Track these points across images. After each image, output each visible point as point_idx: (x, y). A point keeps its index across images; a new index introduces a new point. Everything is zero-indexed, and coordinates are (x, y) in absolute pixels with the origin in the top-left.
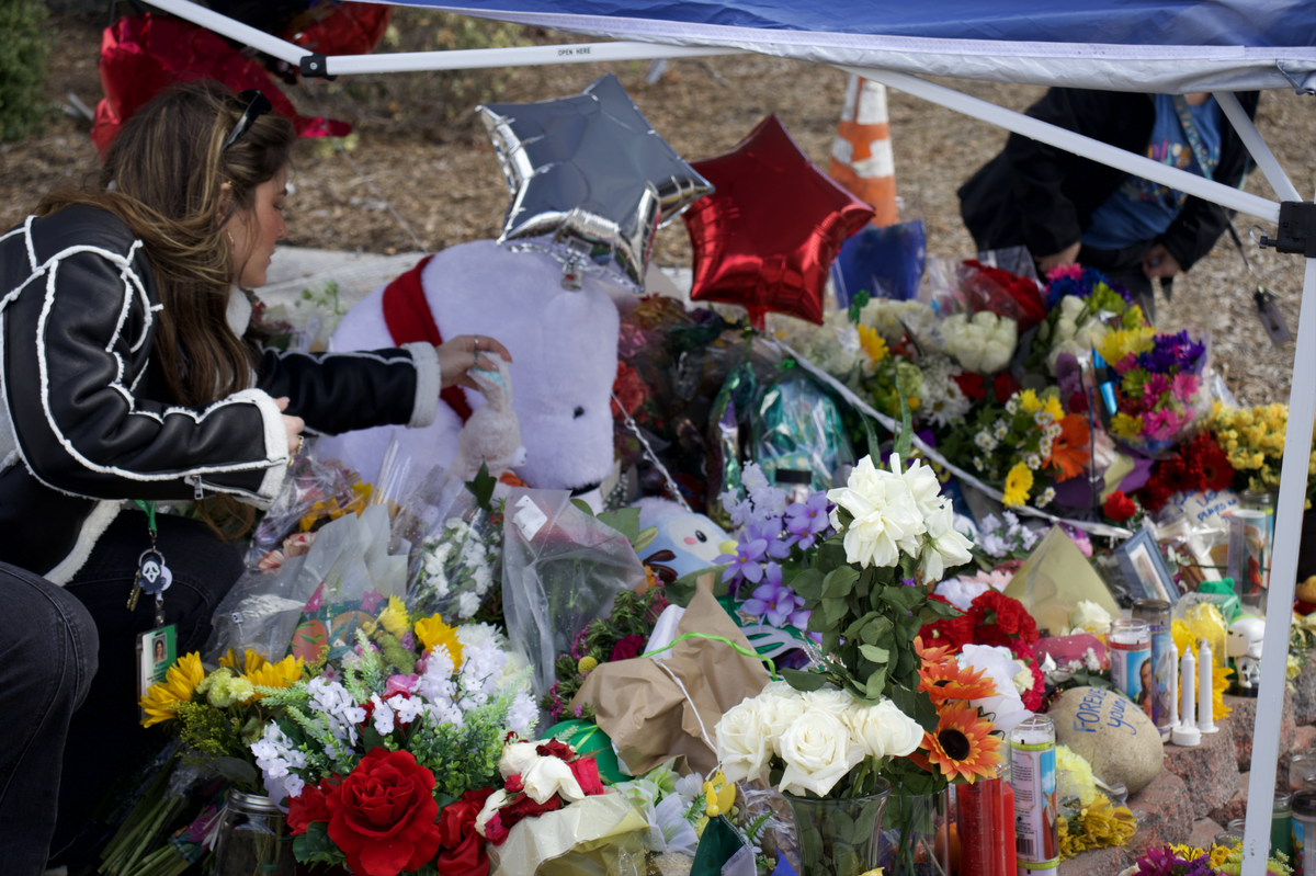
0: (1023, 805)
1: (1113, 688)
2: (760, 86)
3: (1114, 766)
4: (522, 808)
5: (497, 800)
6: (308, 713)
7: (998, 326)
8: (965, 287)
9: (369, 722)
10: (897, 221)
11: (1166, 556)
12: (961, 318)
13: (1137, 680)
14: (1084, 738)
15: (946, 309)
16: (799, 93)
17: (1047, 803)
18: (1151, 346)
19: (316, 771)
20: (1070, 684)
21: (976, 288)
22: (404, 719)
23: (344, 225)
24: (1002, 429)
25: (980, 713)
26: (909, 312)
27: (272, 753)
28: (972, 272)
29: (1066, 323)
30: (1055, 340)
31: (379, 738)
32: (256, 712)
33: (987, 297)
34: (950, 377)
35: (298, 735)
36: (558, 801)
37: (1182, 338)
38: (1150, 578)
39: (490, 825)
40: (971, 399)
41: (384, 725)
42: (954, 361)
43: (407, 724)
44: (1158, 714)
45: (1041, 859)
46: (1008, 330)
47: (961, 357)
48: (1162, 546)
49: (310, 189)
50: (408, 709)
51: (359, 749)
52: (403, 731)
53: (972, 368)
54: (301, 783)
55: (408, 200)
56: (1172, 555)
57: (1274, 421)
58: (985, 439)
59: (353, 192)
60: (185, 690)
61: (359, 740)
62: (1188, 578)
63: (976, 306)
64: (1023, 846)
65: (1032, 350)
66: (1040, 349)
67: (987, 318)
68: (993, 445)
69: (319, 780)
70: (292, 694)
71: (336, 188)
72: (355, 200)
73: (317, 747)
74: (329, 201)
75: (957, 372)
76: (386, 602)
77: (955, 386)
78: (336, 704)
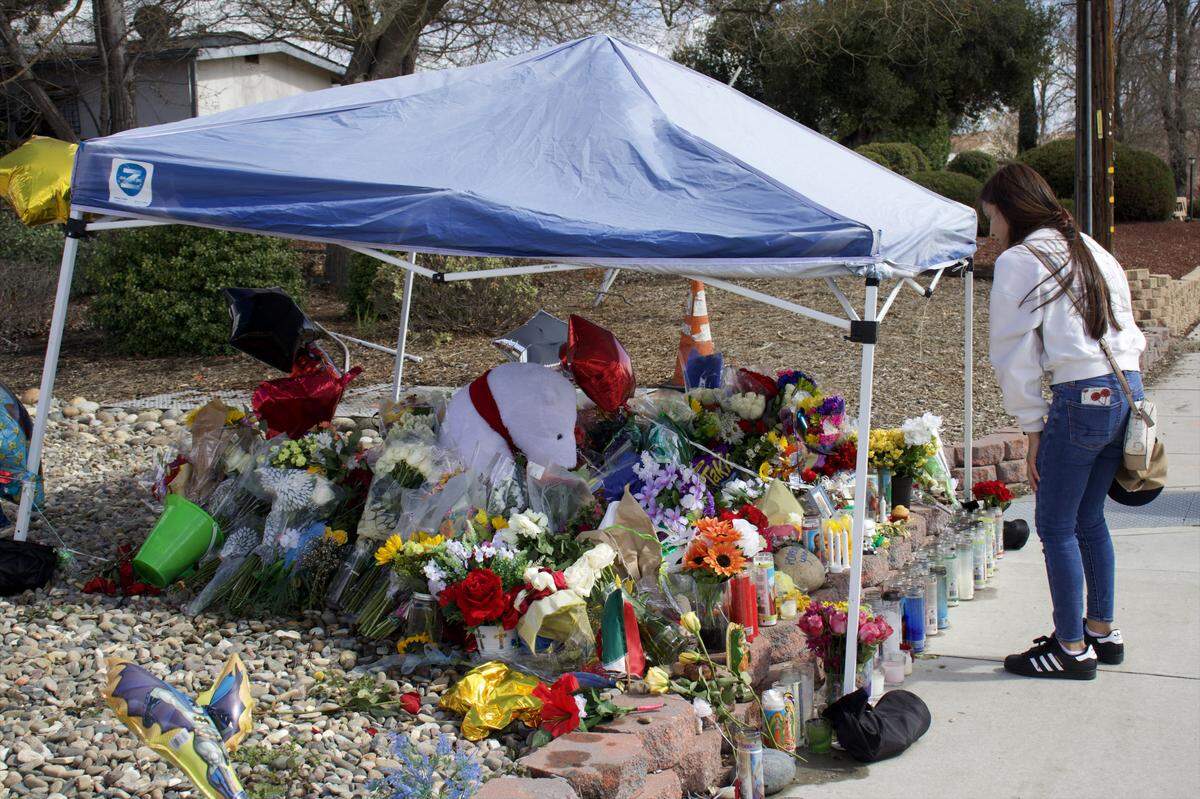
0: (760, 592)
1: (804, 547)
2: (649, 305)
3: (802, 579)
4: (535, 595)
5: (522, 595)
6: (447, 555)
7: (757, 398)
8: (741, 380)
9: (473, 557)
10: (712, 353)
11: (831, 498)
12: (740, 394)
13: (813, 543)
14: (790, 568)
15: (735, 391)
16: (668, 308)
17: (771, 591)
18: (822, 403)
19: (451, 579)
20: (785, 545)
21: (747, 381)
22: (488, 556)
23: (448, 375)
24: (758, 447)
25: (737, 547)
26: (718, 393)
27: (431, 571)
28: (743, 374)
29: (787, 396)
30: (783, 404)
31: (477, 563)
32: (425, 557)
33: (751, 385)
34: (735, 422)
35: (442, 564)
36: (548, 592)
37: (835, 400)
38: (824, 506)
39: (521, 606)
40: (745, 432)
41: (480, 559)
42: (737, 414)
43: (489, 558)
44: (824, 561)
45: (769, 615)
46: (761, 399)
47: (741, 413)
48: (829, 493)
49: (431, 359)
50: (490, 551)
51: (469, 570)
52: (488, 561)
53: (745, 417)
54: (445, 585)
55: (479, 362)
56: (834, 497)
57: (879, 436)
58: (751, 453)
59: (452, 360)
60: (394, 549)
61: (469, 566)
62: (840, 505)
63: (746, 389)
64: (761, 610)
65: (772, 409)
66: (776, 409)
67: (752, 395)
68: (754, 456)
69: (453, 583)
70: (440, 547)
71: (443, 358)
72: (453, 363)
73: (452, 569)
74: (441, 364)
75: (739, 420)
76: (477, 512)
77: (737, 426)
78: (459, 551)
